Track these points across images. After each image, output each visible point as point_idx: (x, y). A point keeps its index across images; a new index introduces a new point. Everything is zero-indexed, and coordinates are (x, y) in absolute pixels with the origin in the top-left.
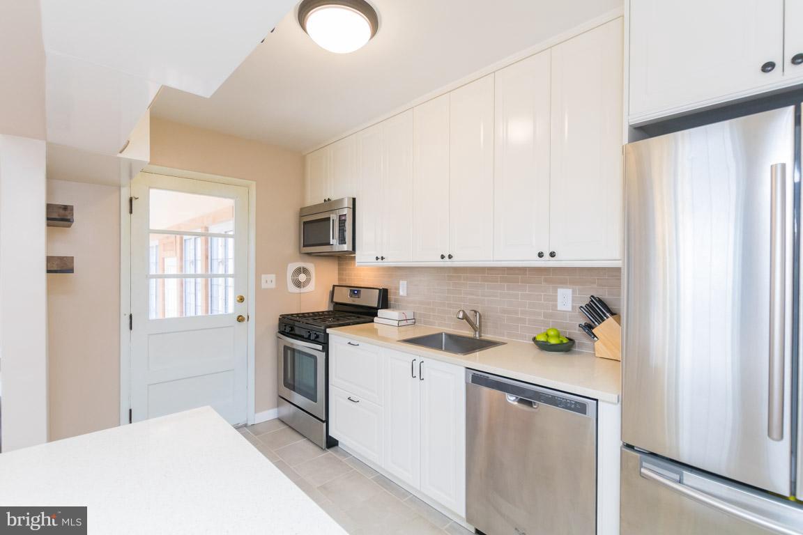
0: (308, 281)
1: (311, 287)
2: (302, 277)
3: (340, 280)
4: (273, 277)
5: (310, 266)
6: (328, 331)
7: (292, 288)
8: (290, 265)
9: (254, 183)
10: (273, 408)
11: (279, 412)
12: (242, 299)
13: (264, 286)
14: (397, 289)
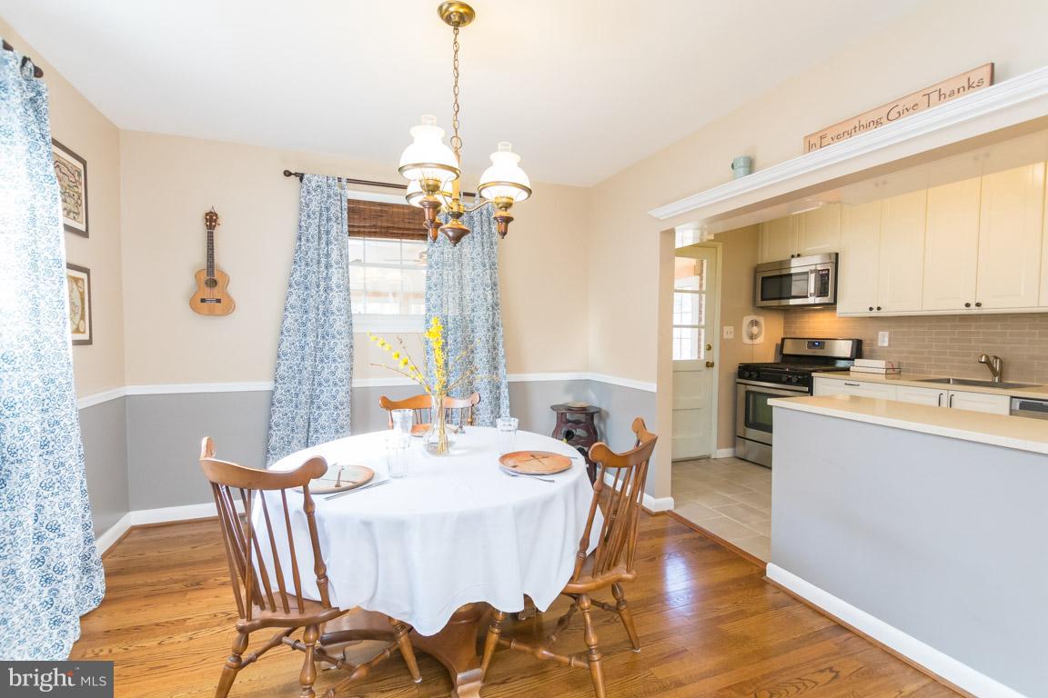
0: (759, 333)
1: (760, 340)
2: (755, 330)
3: (785, 333)
4: (732, 328)
5: (761, 320)
6: (813, 374)
7: (746, 340)
8: (745, 318)
9: (721, 244)
10: (727, 447)
11: (735, 452)
12: (709, 348)
13: (725, 336)
14: (875, 340)
